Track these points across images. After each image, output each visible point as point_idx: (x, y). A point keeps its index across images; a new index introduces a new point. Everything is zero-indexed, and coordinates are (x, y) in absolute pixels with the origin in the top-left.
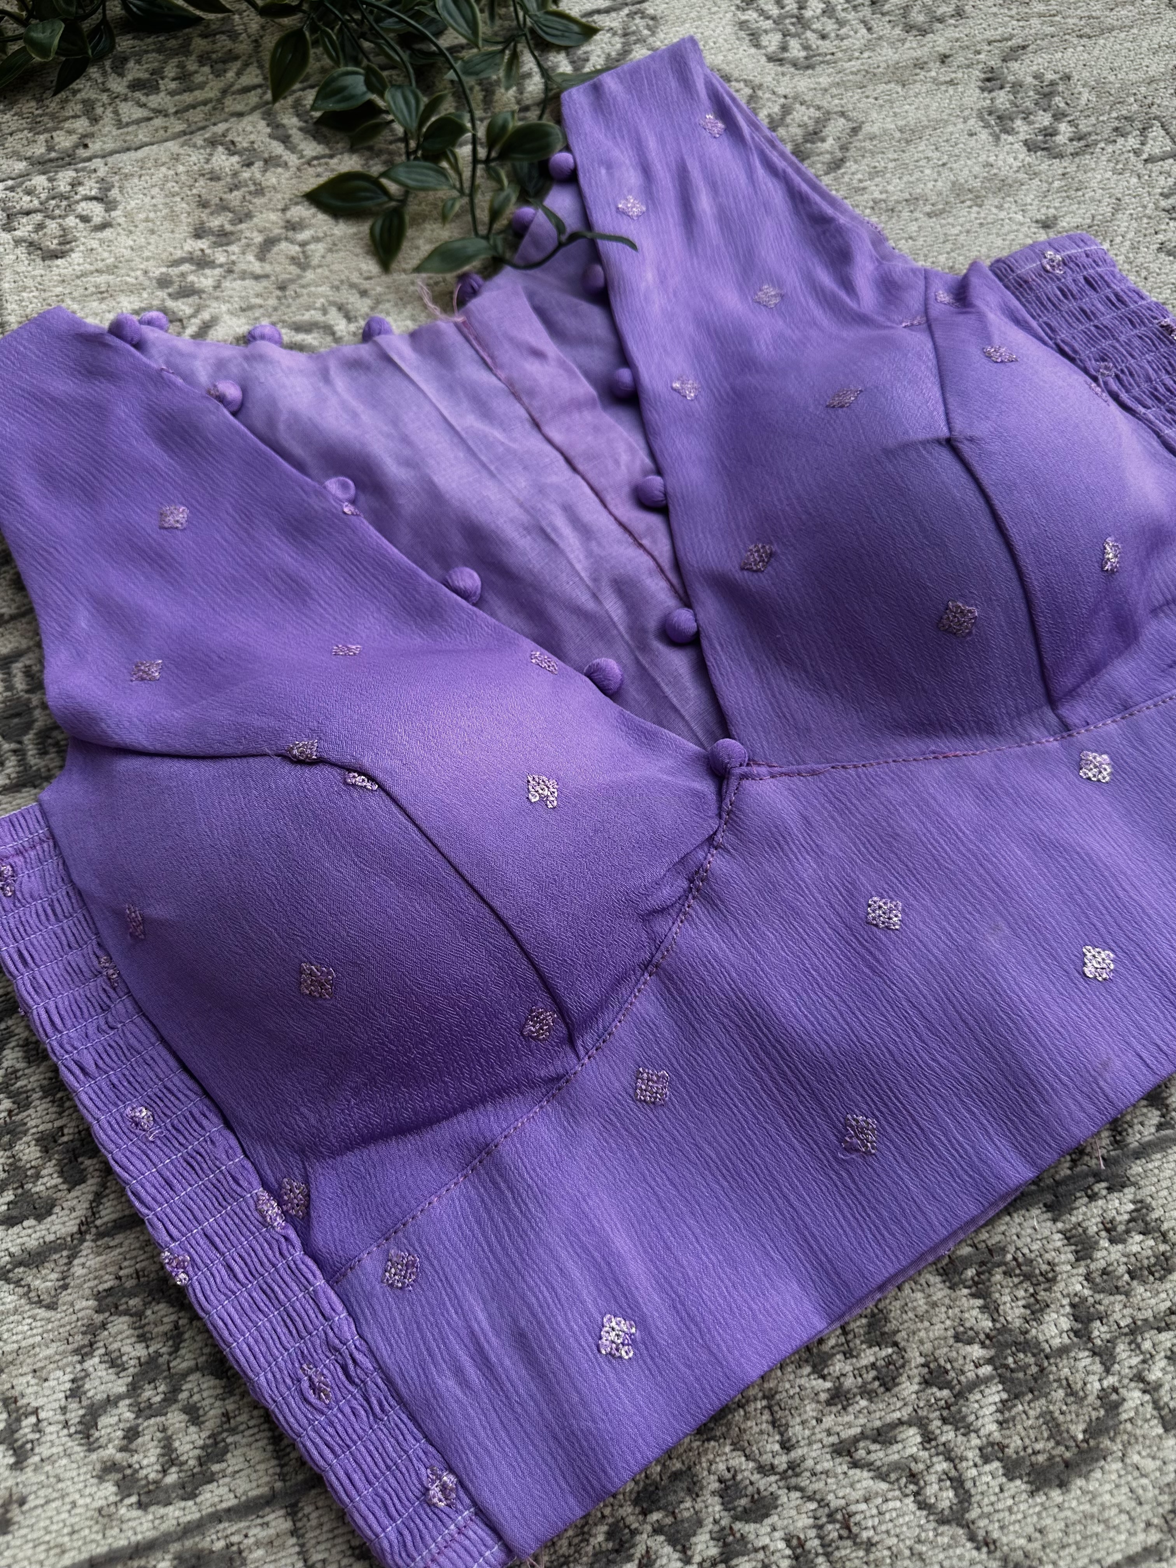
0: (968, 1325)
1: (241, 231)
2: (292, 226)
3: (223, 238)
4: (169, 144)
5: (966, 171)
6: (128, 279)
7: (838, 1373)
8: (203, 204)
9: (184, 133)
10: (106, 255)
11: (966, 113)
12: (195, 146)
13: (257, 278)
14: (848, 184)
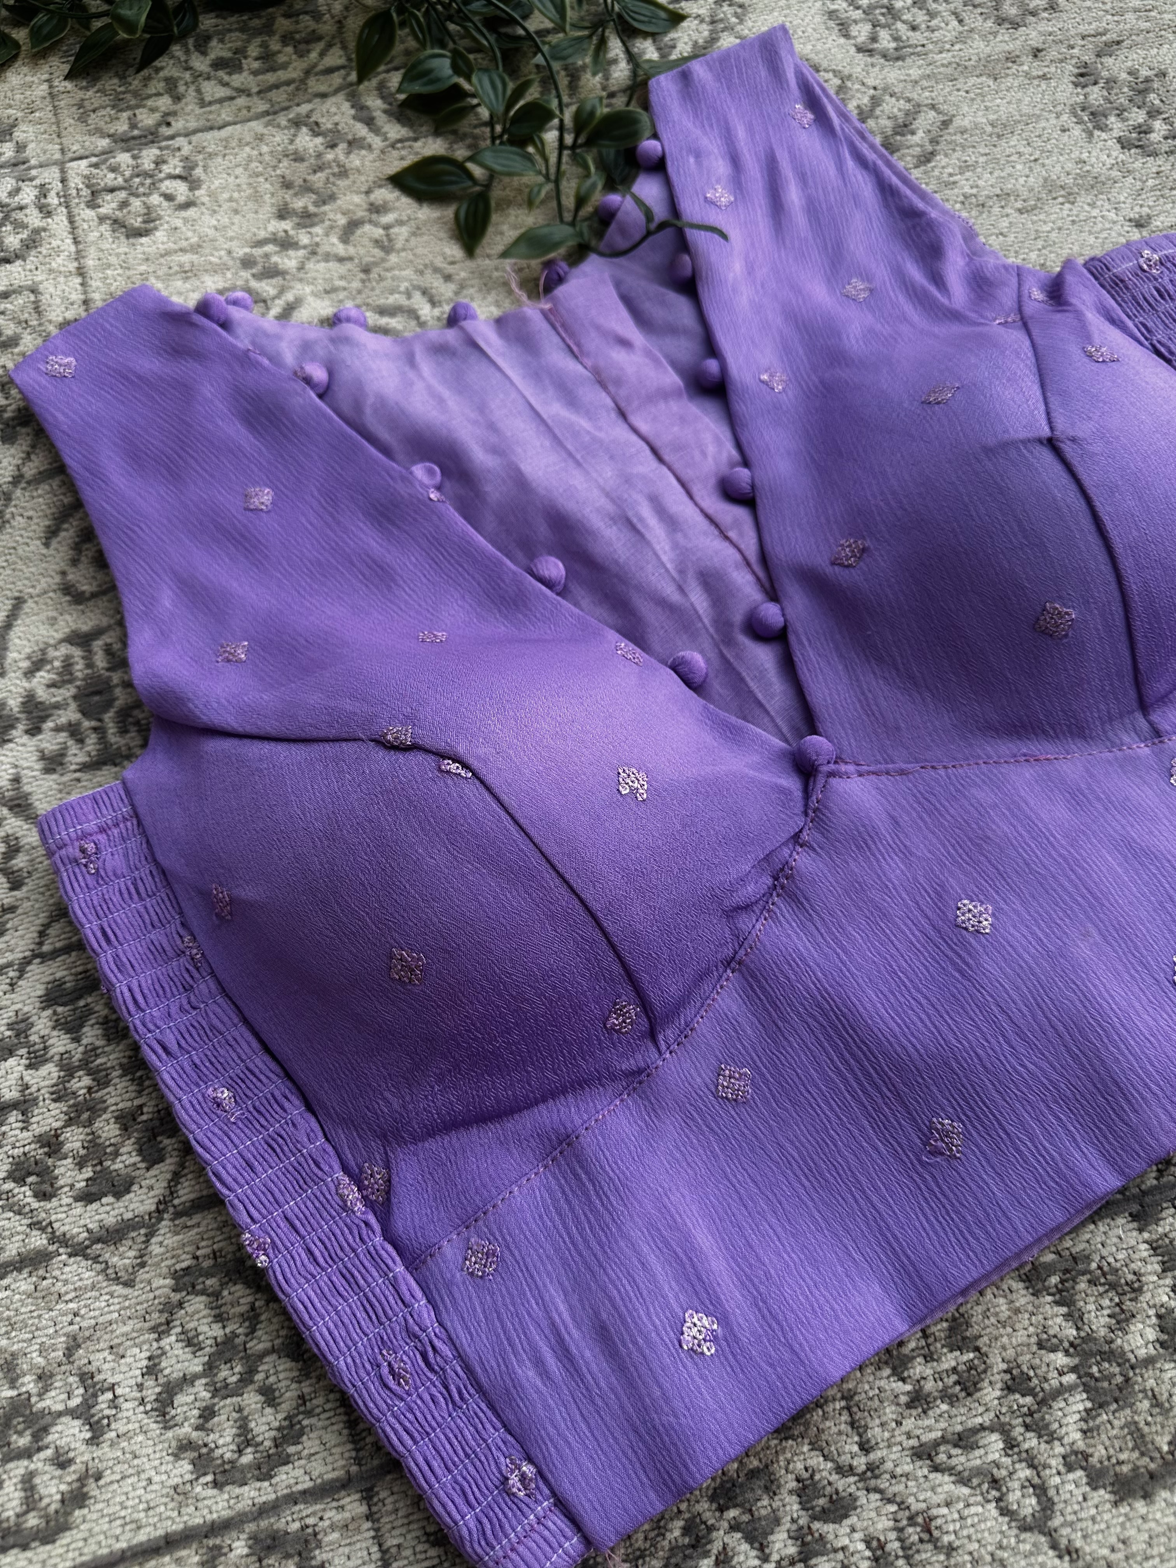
0: (1051, 1332)
1: (325, 213)
2: (376, 209)
3: (307, 219)
4: (253, 124)
5: (1058, 168)
6: (212, 259)
7: (918, 1377)
8: (287, 185)
9: (267, 113)
10: (190, 234)
11: (1059, 108)
12: (279, 126)
13: (341, 260)
14: (938, 178)
